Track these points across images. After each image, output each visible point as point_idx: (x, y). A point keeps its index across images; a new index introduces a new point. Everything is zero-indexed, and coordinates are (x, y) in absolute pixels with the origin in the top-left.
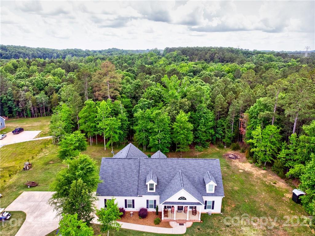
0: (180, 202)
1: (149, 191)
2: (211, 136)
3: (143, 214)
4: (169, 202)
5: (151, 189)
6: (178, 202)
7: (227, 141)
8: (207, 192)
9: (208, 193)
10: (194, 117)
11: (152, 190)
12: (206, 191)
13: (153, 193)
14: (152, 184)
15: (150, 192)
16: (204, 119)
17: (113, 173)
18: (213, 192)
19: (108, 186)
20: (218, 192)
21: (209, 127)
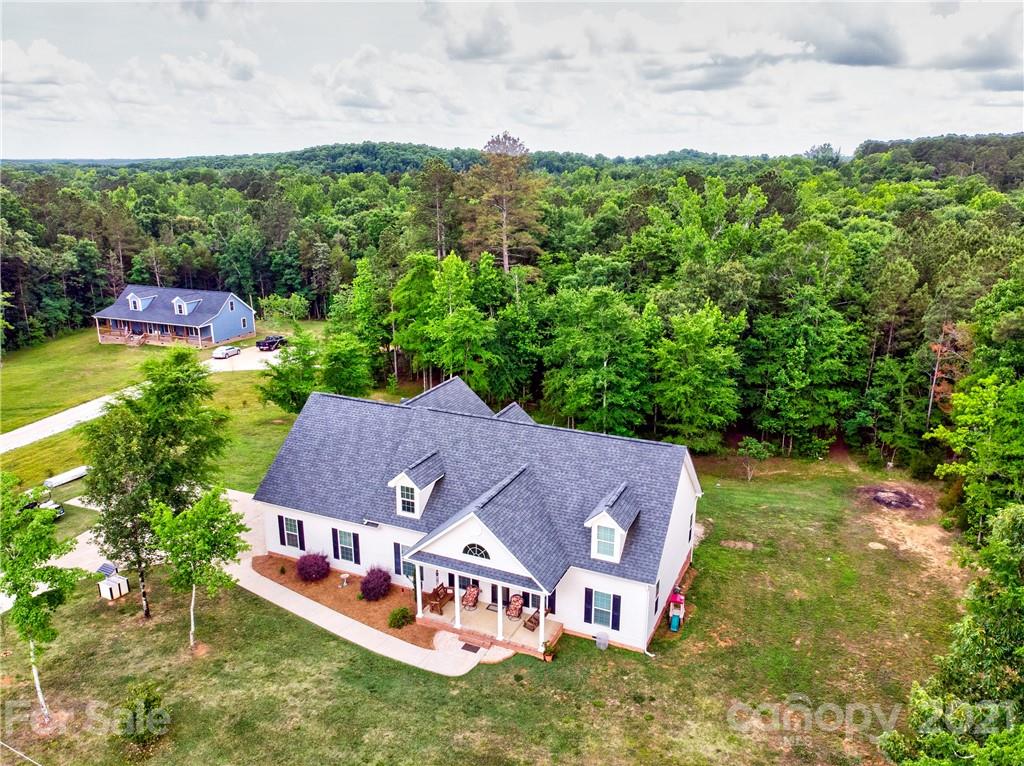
0: (467, 564)
1: (400, 512)
2: (837, 415)
3: (376, 587)
4: (435, 556)
5: (409, 507)
6: (462, 563)
7: (899, 443)
8: (592, 557)
9: (594, 560)
10: (772, 334)
11: (409, 510)
12: (588, 549)
13: (411, 520)
14: (407, 489)
15: (403, 518)
16: (807, 344)
17: (323, 443)
18: (616, 558)
19: (296, 478)
20: (635, 564)
21: (825, 377)
